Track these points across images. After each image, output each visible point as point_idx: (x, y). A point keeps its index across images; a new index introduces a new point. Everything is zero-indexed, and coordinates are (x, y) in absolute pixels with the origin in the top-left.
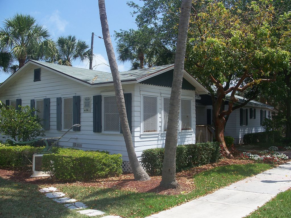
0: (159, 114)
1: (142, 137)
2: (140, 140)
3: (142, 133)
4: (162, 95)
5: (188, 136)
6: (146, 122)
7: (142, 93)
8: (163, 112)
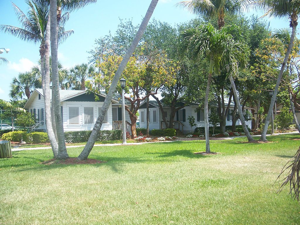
0: (80, 115)
1: (68, 126)
2: (67, 128)
3: (68, 125)
4: (83, 106)
5: (105, 127)
6: (71, 119)
7: (67, 106)
8: (83, 114)
